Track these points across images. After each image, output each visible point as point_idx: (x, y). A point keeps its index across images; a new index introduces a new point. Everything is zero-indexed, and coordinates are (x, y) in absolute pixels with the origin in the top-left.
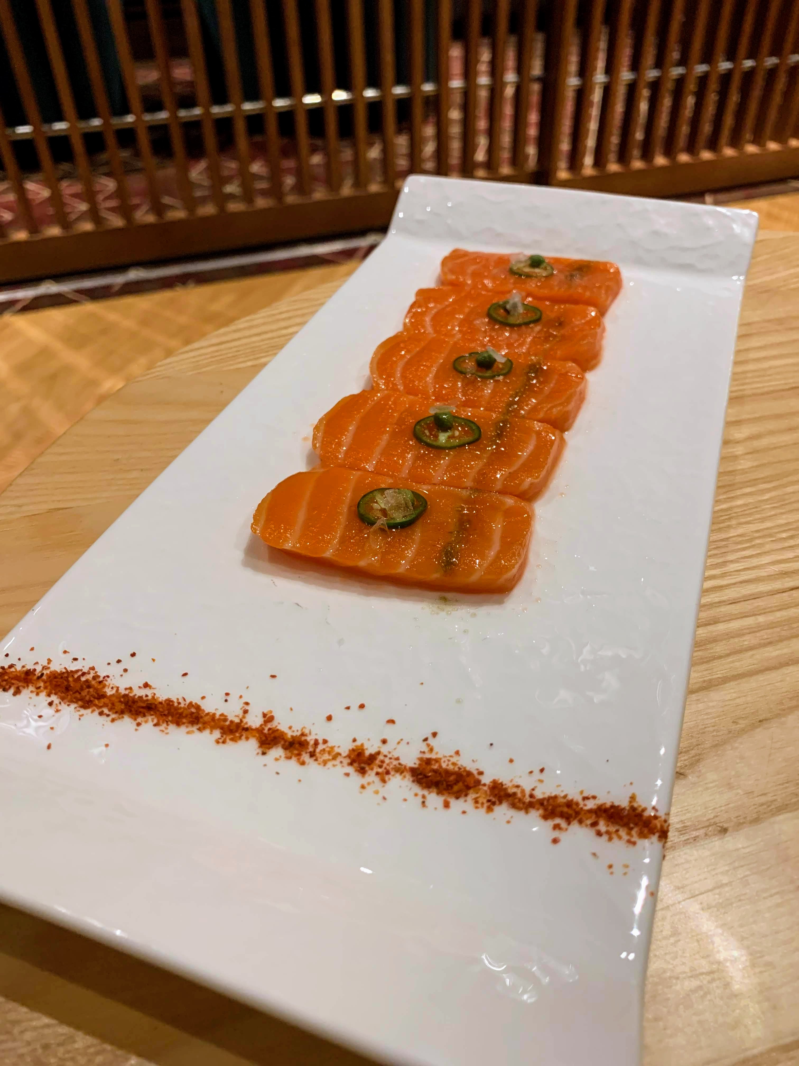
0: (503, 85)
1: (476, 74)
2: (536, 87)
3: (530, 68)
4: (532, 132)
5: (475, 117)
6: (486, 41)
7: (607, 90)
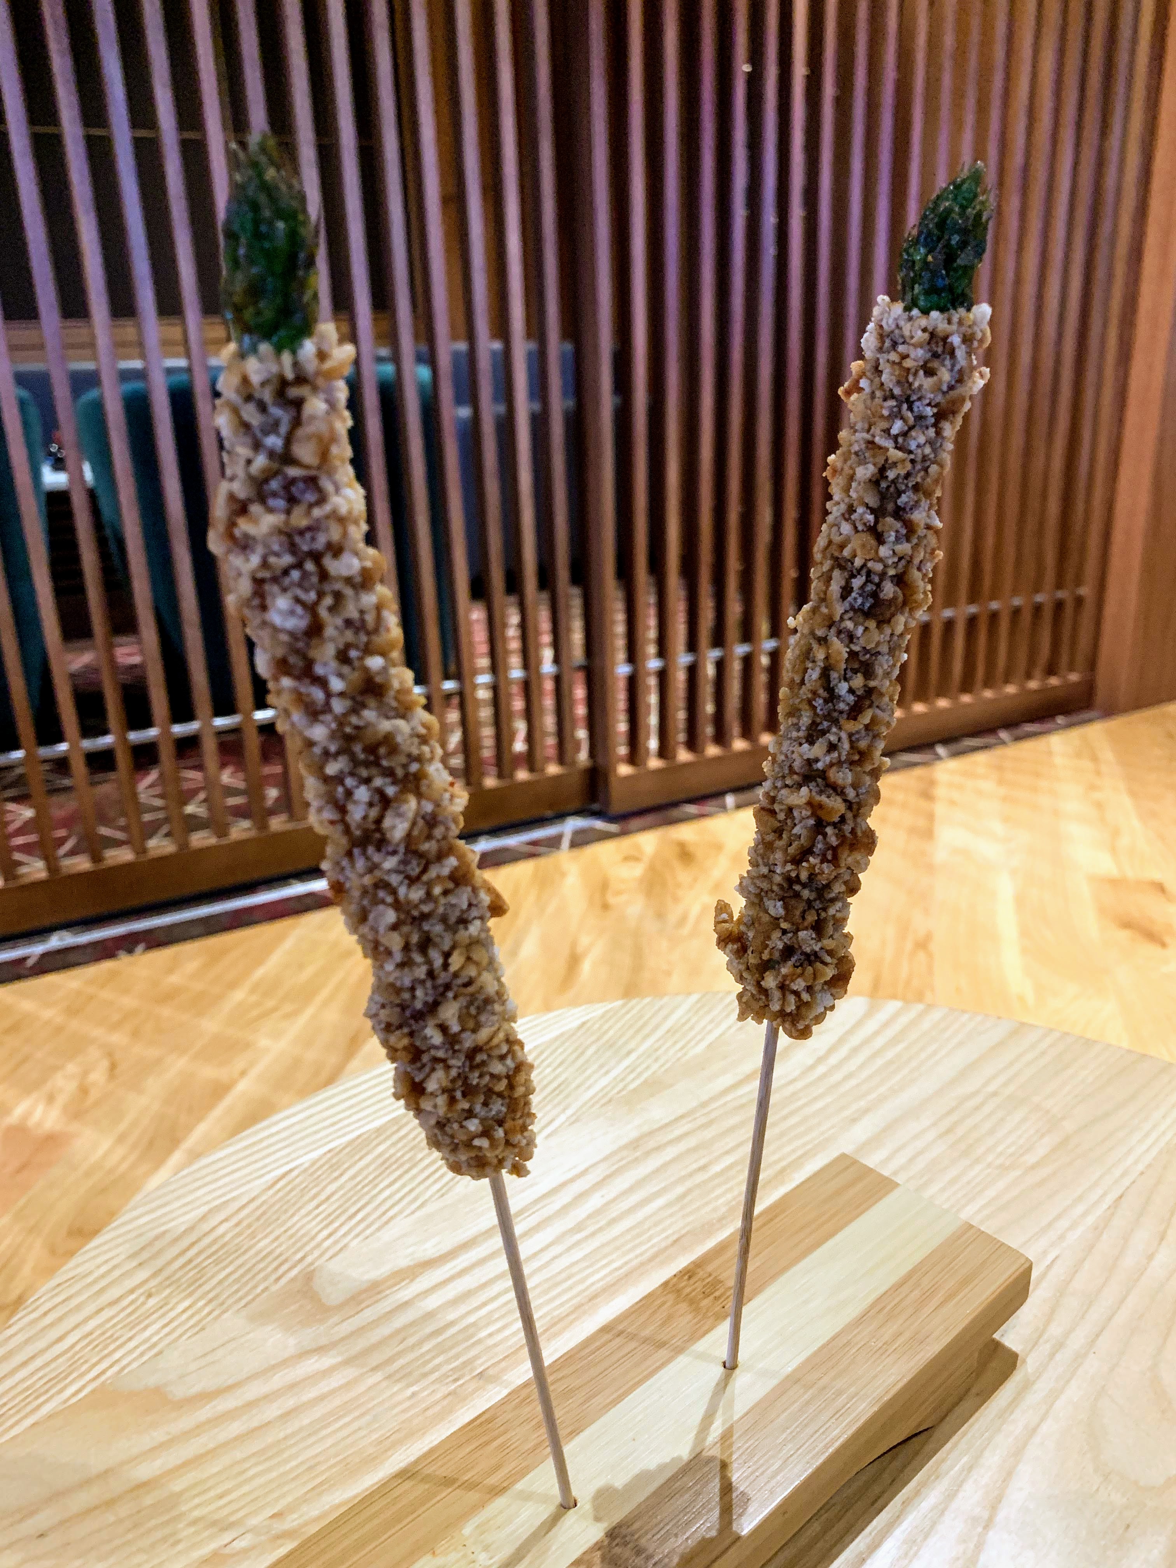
1: (507, 668)
3: (569, 646)
4: (581, 710)
5: (508, 698)
6: (513, 599)
7: (663, 676)
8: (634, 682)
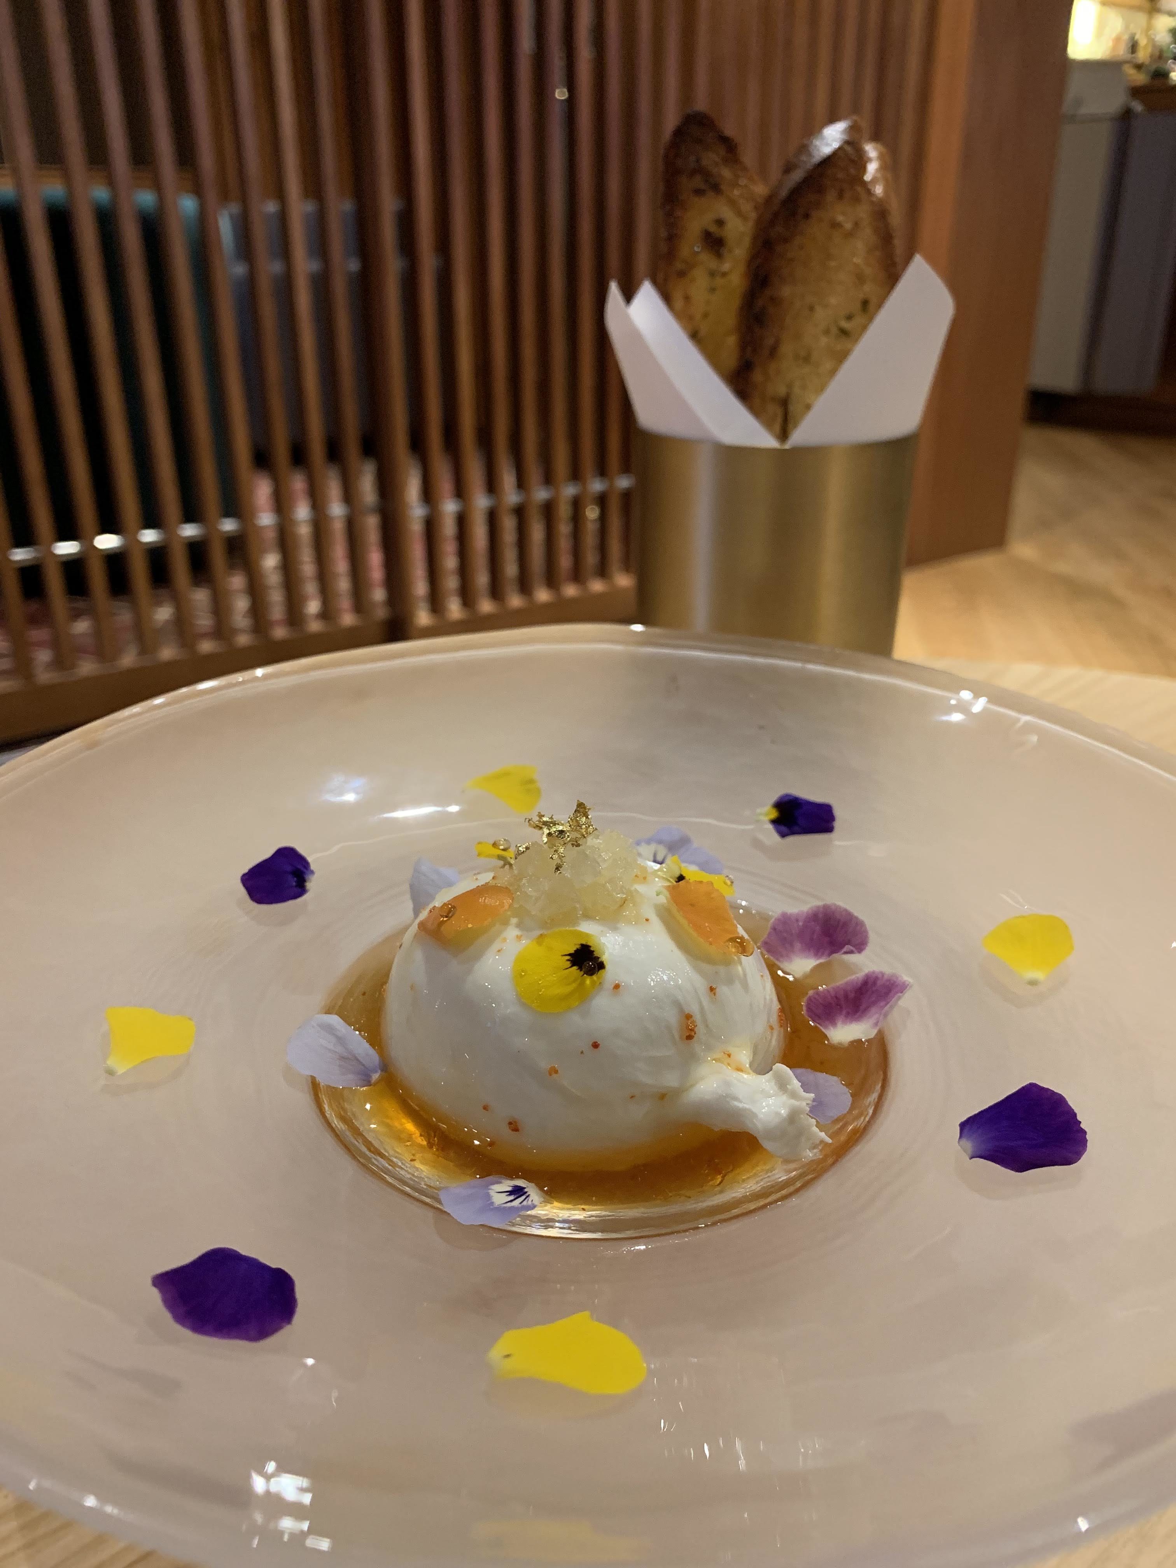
0: (328, 518)
1: (291, 506)
2: (372, 520)
3: (360, 496)
4: (377, 575)
7: (462, 520)
8: (431, 526)
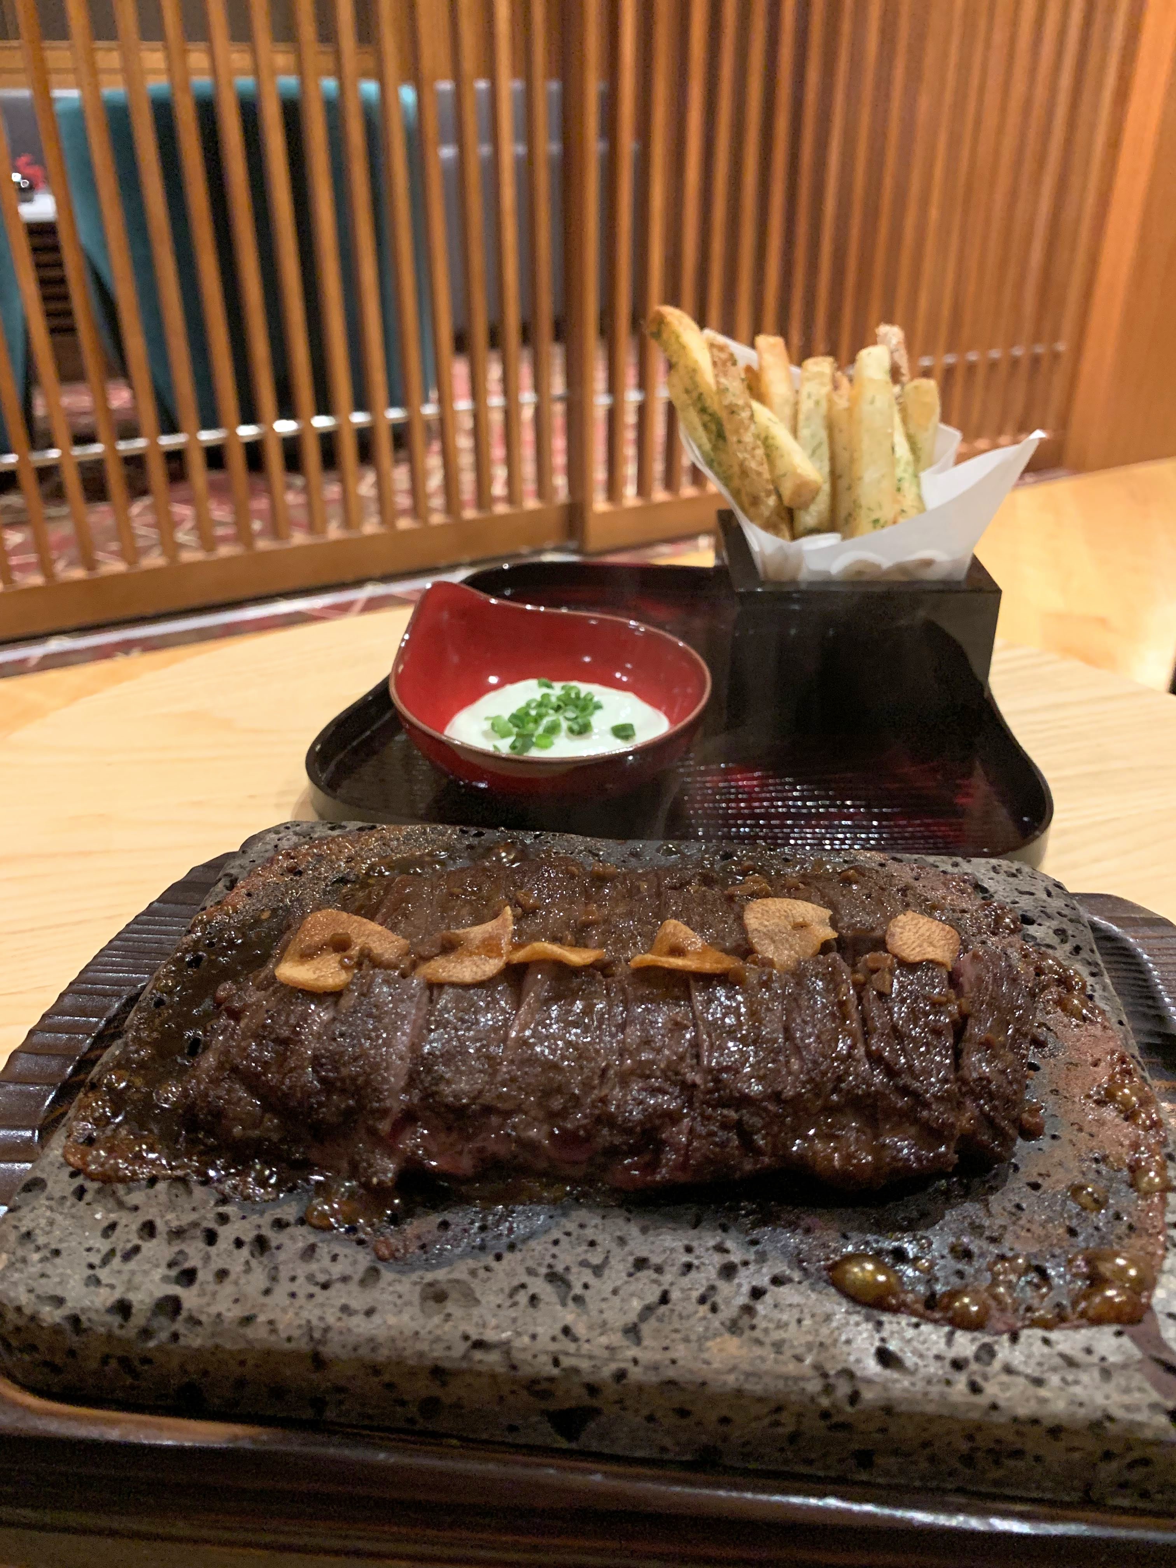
0: (519, 406)
2: (559, 409)
3: (549, 386)
4: (559, 460)
5: (488, 445)
6: (494, 355)
7: (643, 410)
8: (613, 415)
